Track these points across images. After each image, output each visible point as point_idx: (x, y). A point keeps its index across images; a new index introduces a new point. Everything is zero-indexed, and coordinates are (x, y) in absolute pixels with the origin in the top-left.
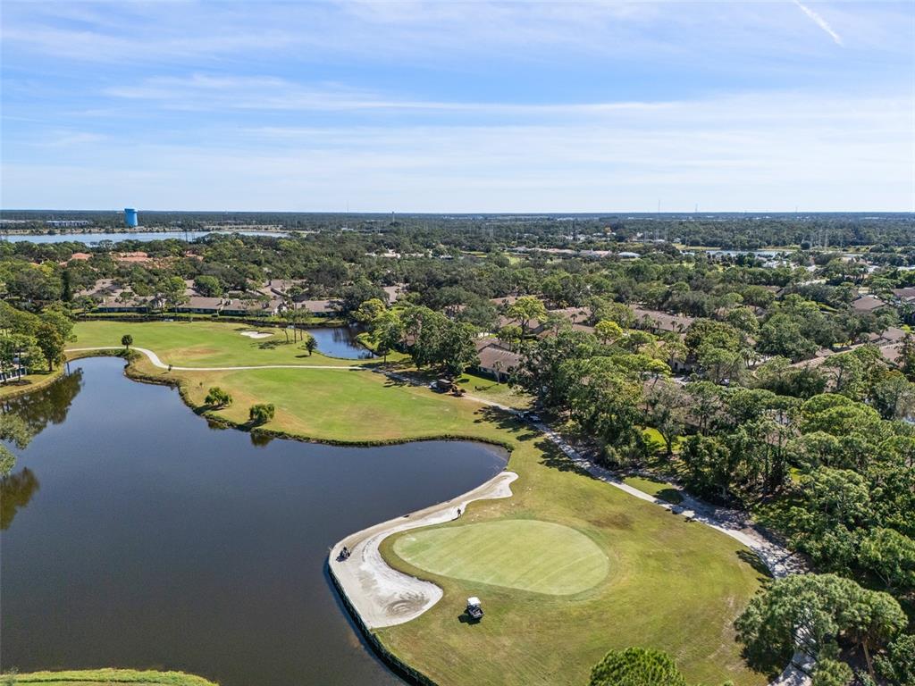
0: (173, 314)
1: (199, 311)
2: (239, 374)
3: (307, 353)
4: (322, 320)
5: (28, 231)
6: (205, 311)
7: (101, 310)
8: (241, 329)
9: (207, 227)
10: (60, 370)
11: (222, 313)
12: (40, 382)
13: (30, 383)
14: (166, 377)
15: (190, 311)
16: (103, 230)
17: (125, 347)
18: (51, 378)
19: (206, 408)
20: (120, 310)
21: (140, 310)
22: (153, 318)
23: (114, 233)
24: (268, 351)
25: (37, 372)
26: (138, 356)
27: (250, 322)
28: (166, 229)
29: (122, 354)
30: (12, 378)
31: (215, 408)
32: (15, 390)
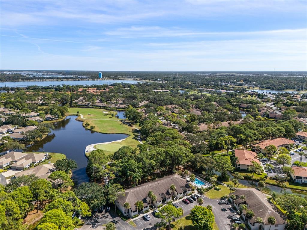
0: (92, 107)
1: (98, 106)
2: (95, 120)
3: (112, 117)
4: (123, 109)
5: (73, 79)
6: (99, 106)
7: (78, 105)
8: (103, 111)
9: (120, 79)
10: (65, 118)
11: (103, 107)
12: (60, 120)
13: (58, 120)
14: (82, 120)
15: (96, 106)
16: (92, 79)
17: (77, 114)
18: (62, 119)
19: (85, 126)
20: (82, 105)
21: (86, 105)
22: (88, 107)
23: (95, 80)
24: (105, 116)
25: (60, 118)
26: (80, 116)
27: (106, 109)
28: (109, 79)
29: (77, 115)
30: (56, 119)
31: (87, 126)
32: (56, 121)
